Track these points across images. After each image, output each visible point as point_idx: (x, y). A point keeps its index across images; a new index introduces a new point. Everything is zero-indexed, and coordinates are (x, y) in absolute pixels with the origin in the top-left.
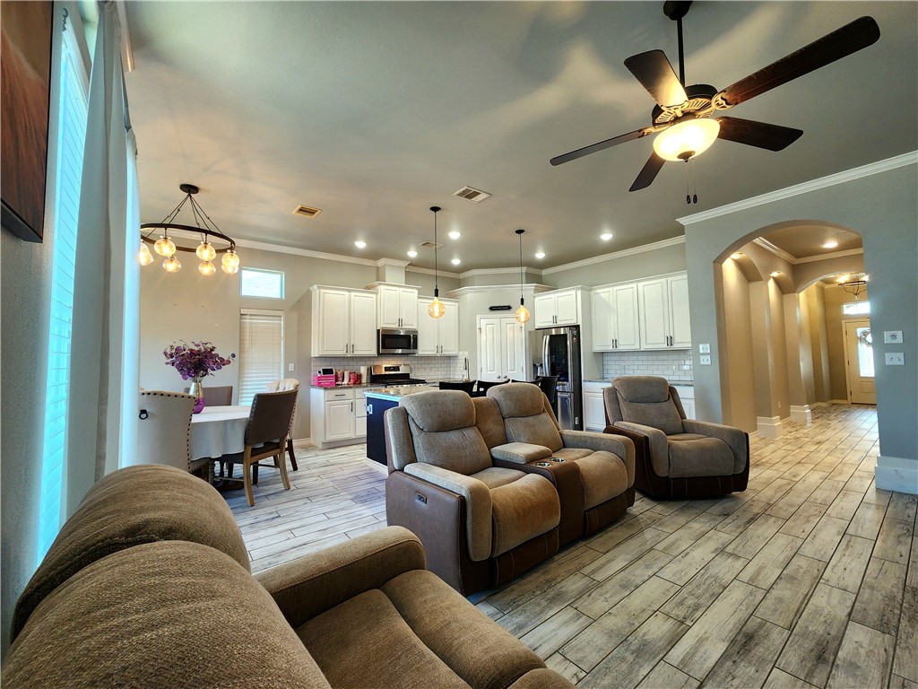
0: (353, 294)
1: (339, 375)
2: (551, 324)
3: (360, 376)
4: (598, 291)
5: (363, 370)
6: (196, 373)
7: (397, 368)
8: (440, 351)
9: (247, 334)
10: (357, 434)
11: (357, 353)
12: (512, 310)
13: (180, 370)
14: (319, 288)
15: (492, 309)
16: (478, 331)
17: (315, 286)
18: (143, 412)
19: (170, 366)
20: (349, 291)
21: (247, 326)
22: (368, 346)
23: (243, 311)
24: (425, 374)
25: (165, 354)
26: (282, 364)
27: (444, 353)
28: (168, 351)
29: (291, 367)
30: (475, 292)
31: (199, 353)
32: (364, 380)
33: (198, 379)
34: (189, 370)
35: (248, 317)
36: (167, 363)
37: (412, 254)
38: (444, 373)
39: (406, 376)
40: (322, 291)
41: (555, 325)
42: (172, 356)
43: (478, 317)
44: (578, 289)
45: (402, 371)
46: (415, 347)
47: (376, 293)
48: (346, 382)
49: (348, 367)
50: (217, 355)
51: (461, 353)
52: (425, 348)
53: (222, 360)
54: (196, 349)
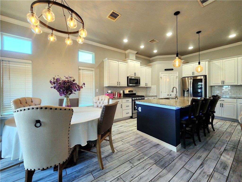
0: (119, 62)
1: (114, 94)
2: (191, 75)
3: (120, 94)
4: (214, 62)
5: (122, 92)
6: (67, 93)
7: (132, 91)
8: (146, 85)
9: (81, 77)
10: (123, 117)
11: (121, 85)
12: (173, 70)
13: (58, 91)
14: (108, 59)
15: (166, 70)
16: (160, 78)
17: (107, 59)
18: (38, 121)
19: (53, 89)
20: (118, 61)
21: (81, 74)
22: (124, 83)
23: (80, 68)
24: (140, 93)
25: (51, 82)
26: (94, 89)
27: (148, 86)
28: (52, 81)
29: (97, 90)
30: (159, 64)
31: (68, 82)
32: (122, 95)
33: (68, 95)
34: (63, 91)
35: (81, 70)
36: (51, 87)
37: (142, 47)
38: (146, 93)
39: (135, 94)
40: (109, 61)
41: (193, 76)
42: (54, 83)
43: (160, 73)
44: (206, 61)
45: (134, 92)
46: (140, 84)
47: (127, 63)
48: (116, 96)
49: (117, 91)
50: (76, 84)
51: (153, 86)
52: (142, 84)
53: (78, 86)
54: (66, 80)
